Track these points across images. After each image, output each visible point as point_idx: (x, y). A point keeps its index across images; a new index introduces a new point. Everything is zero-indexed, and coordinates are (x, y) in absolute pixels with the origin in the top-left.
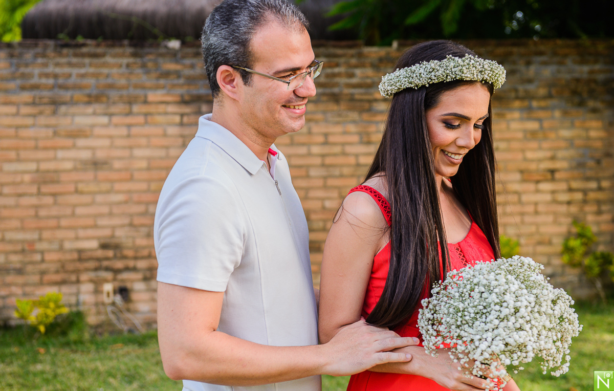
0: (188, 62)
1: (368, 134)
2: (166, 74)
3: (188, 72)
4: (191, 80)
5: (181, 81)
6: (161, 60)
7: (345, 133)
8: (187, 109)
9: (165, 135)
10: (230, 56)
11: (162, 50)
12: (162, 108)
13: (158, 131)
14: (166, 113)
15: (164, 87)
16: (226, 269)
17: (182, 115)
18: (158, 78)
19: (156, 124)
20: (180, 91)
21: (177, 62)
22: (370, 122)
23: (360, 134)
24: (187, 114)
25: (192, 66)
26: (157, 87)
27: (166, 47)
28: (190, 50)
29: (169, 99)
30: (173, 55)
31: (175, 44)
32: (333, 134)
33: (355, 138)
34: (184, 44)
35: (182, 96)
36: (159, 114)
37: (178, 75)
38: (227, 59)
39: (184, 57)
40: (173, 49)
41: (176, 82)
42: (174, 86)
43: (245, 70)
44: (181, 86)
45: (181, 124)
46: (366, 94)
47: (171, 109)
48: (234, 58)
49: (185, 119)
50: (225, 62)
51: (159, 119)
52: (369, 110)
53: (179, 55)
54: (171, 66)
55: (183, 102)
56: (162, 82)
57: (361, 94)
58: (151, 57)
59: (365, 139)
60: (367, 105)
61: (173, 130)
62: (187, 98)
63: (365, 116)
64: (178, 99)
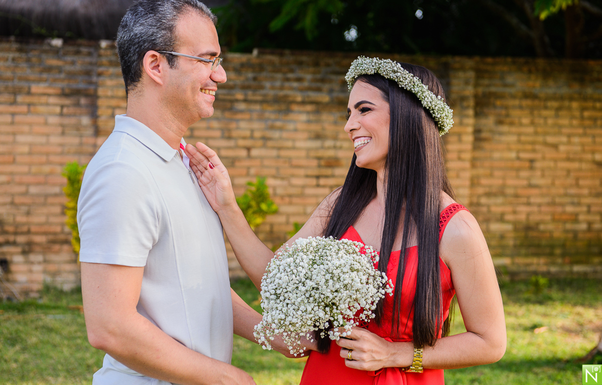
0: (69, 59)
1: (229, 130)
2: (49, 69)
3: (68, 68)
4: (71, 75)
5: (62, 76)
6: (44, 56)
7: (209, 128)
8: (67, 101)
9: (46, 123)
10: (159, 41)
11: (46, 47)
12: (44, 99)
13: (40, 119)
14: (47, 104)
15: (46, 81)
16: (144, 246)
17: (62, 107)
18: (42, 72)
19: (38, 114)
20: (60, 85)
21: (59, 58)
22: (232, 120)
23: (222, 130)
24: (68, 106)
25: (73, 63)
26: (40, 81)
27: (49, 45)
28: (71, 49)
29: (51, 91)
30: (56, 52)
31: (57, 42)
32: (198, 129)
33: (218, 134)
34: (66, 42)
35: (63, 89)
36: (42, 104)
37: (60, 70)
38: (154, 44)
39: (65, 54)
40: (56, 47)
41: (57, 76)
42: (55, 80)
43: (172, 54)
44: (62, 80)
45: (61, 115)
46: (228, 94)
47: (52, 100)
48: (161, 43)
49: (65, 110)
50: (152, 47)
51: (41, 109)
52: (231, 109)
53: (61, 53)
54: (53, 62)
55: (64, 94)
56: (45, 76)
57: (224, 95)
58: (36, 53)
59: (226, 134)
60: (228, 105)
61: (53, 120)
62: (67, 91)
63: (227, 114)
64: (59, 91)
